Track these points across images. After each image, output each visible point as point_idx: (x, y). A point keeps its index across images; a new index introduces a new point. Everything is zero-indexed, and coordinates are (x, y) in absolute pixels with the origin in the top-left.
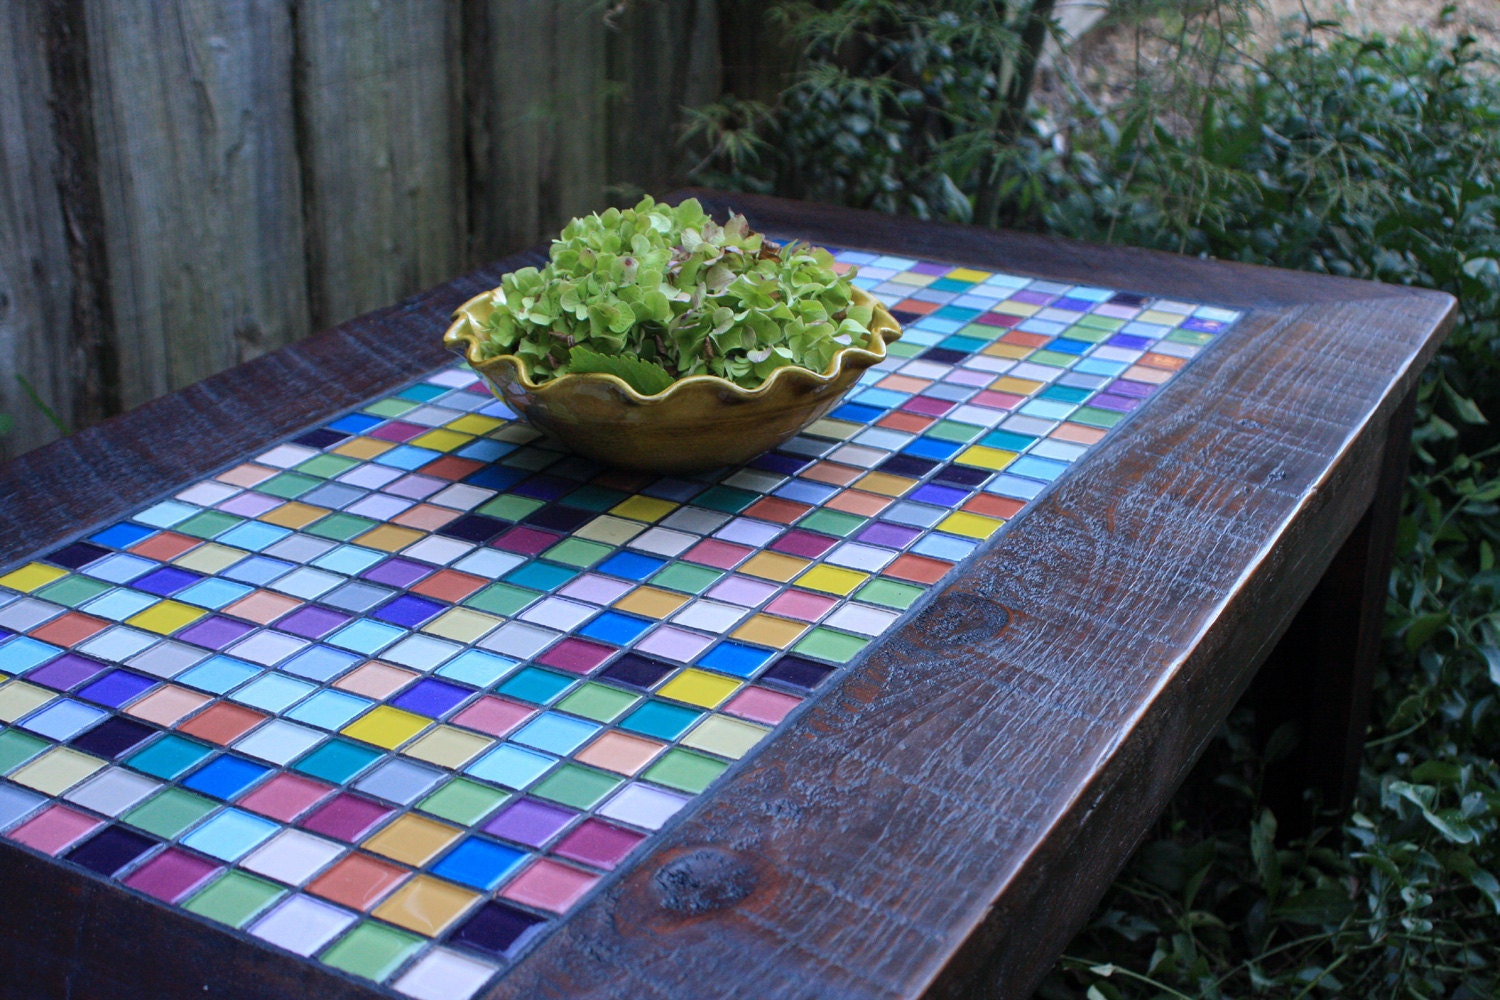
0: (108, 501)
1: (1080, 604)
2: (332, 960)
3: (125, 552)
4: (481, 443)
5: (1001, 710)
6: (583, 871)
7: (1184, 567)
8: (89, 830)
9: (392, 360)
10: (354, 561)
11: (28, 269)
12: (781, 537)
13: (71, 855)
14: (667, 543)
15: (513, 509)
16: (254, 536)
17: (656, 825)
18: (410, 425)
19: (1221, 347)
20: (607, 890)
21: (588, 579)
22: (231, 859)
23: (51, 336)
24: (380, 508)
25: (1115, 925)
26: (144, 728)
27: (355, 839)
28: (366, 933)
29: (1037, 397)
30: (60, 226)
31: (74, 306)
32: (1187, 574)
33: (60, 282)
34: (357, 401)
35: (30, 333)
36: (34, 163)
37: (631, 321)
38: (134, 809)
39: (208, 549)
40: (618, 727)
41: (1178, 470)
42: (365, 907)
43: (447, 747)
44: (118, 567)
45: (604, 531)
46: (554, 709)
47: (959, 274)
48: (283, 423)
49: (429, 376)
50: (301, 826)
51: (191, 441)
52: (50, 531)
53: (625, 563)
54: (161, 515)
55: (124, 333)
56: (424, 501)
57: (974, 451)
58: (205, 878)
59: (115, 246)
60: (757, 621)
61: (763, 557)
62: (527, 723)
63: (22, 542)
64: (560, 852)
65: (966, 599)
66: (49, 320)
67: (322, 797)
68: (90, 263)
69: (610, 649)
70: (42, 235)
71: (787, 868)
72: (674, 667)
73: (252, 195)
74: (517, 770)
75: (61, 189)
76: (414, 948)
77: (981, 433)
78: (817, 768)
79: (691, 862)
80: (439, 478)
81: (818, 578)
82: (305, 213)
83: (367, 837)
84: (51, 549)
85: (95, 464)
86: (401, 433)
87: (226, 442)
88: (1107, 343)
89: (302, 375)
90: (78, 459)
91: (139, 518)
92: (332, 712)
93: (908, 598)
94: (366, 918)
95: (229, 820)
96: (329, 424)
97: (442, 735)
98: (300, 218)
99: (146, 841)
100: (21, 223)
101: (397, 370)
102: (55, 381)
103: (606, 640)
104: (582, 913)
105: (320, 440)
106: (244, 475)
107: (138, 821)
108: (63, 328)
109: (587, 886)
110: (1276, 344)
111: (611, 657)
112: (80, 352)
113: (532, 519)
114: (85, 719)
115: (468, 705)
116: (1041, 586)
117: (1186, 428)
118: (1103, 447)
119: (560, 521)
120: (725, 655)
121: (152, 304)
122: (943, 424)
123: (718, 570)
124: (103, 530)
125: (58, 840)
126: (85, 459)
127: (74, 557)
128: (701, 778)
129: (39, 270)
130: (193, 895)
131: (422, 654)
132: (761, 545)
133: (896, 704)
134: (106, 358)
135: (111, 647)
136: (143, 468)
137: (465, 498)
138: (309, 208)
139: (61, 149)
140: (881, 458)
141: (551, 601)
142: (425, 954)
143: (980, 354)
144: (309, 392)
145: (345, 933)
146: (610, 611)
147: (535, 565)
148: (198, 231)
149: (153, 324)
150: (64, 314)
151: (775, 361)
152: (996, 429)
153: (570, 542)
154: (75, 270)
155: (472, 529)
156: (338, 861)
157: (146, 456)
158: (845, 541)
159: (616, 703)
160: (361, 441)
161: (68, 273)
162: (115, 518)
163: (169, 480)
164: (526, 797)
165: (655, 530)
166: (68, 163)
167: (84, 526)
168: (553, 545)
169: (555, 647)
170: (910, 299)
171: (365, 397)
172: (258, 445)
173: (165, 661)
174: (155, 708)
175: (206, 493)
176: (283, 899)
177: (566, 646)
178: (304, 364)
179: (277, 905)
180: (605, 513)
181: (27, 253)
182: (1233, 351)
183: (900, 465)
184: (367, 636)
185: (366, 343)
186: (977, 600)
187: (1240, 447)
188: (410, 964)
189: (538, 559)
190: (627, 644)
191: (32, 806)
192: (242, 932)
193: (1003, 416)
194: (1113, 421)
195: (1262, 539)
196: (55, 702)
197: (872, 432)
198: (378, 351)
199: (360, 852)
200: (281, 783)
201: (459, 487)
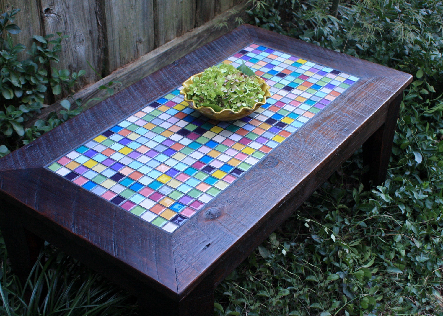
0: (113, 119)
1: (293, 160)
2: (153, 223)
3: (117, 133)
4: (187, 109)
5: (270, 184)
6: (194, 210)
7: (316, 153)
8: (115, 196)
9: (171, 82)
10: (160, 139)
11: (88, 32)
12: (242, 139)
13: (112, 201)
14: (219, 139)
15: (192, 128)
16: (142, 131)
17: (207, 202)
18: (173, 102)
19: (350, 90)
20: (197, 214)
21: (204, 147)
22: (138, 203)
23: (93, 47)
24: (166, 125)
25: (319, 208)
26: (123, 176)
27: (158, 201)
28: (159, 219)
29: (304, 103)
30: (96, 22)
31: (98, 39)
32: (316, 155)
33: (95, 34)
34: (163, 94)
35: (88, 47)
36: (90, 8)
37: (215, 96)
38: (122, 192)
39: (133, 134)
40: (204, 182)
41: (325, 127)
42: (159, 214)
43: (174, 184)
44: (116, 137)
45: (208, 135)
46: (193, 177)
47: (300, 61)
48: (148, 100)
49: (178, 87)
50: (149, 198)
51: (129, 104)
52: (103, 127)
53: (211, 143)
54: (124, 124)
55: (110, 45)
56: (175, 124)
57: (286, 118)
58: (133, 207)
59: (108, 25)
60: (233, 160)
61: (237, 144)
62: (188, 179)
63: (98, 130)
64: (191, 206)
65: (272, 157)
66: (93, 43)
67: (153, 192)
68: (102, 29)
69: (205, 164)
70: (92, 24)
71: (226, 212)
72: (215, 169)
73: (141, 8)
74: (186, 189)
75: (96, 13)
76: (166, 222)
77: (289, 113)
78: (235, 193)
79: (211, 210)
80: (178, 118)
81: (247, 150)
82: (154, 10)
83: (160, 201)
84: (103, 132)
85: (110, 109)
86: (171, 104)
87: (136, 104)
88: (325, 87)
89: (152, 85)
90: (107, 107)
91: (120, 125)
92: (155, 175)
93: (262, 156)
94: (159, 216)
95: (137, 196)
96: (157, 101)
97: (174, 181)
98: (153, 12)
99: (124, 199)
100: (87, 22)
101: (172, 85)
102: (94, 57)
103: (204, 162)
104: (193, 217)
105: (155, 105)
106: (140, 114)
107: (123, 195)
108: (96, 45)
109: (194, 213)
110: (363, 89)
111: (204, 166)
112: (100, 50)
113: (195, 131)
114: (112, 173)
115: (179, 175)
116: (287, 155)
117: (333, 114)
118: (313, 118)
119: (200, 132)
120: (226, 167)
121: (117, 37)
122: (282, 110)
123: (227, 146)
124: (113, 127)
125: (110, 198)
126: (108, 107)
127: (108, 134)
128: (216, 194)
129: (91, 32)
130: (132, 209)
131: (172, 163)
132: (237, 141)
133: (253, 181)
134: (105, 51)
135: (116, 157)
136: (120, 111)
137: (183, 124)
138: (155, 9)
139: (96, 4)
140: (266, 119)
141: (196, 152)
142: (168, 223)
143: (296, 88)
144: (153, 90)
145: (156, 218)
146: (206, 155)
147: (194, 143)
148: (128, 19)
149: (117, 42)
150: (96, 42)
151: (242, 106)
152: (292, 112)
153: (201, 137)
154: (99, 31)
155: (183, 132)
156: (155, 205)
157: (120, 107)
158: (254, 141)
159: (204, 176)
160: (163, 106)
161: (97, 32)
162: (115, 124)
163: (125, 115)
164: (186, 195)
165: (218, 135)
166: (98, 6)
167: (109, 126)
168: (198, 138)
169: (195, 163)
170: (286, 69)
171: (165, 93)
172: (142, 106)
173: (126, 161)
174: (125, 171)
175: (132, 119)
176: (146, 211)
177: (197, 163)
178: (152, 82)
179: (145, 212)
180: (209, 130)
181: (88, 29)
182: (352, 91)
183: (270, 121)
184: (162, 158)
185: (166, 76)
186: (274, 158)
187: (341, 121)
188: (165, 224)
189: (195, 142)
190: (208, 163)
191: (105, 191)
192: (139, 217)
193: (295, 108)
194: (317, 111)
195: (335, 146)
196: (107, 169)
197: (267, 111)
198: (168, 78)
199: (158, 204)
200: (146, 189)
201: (182, 121)
